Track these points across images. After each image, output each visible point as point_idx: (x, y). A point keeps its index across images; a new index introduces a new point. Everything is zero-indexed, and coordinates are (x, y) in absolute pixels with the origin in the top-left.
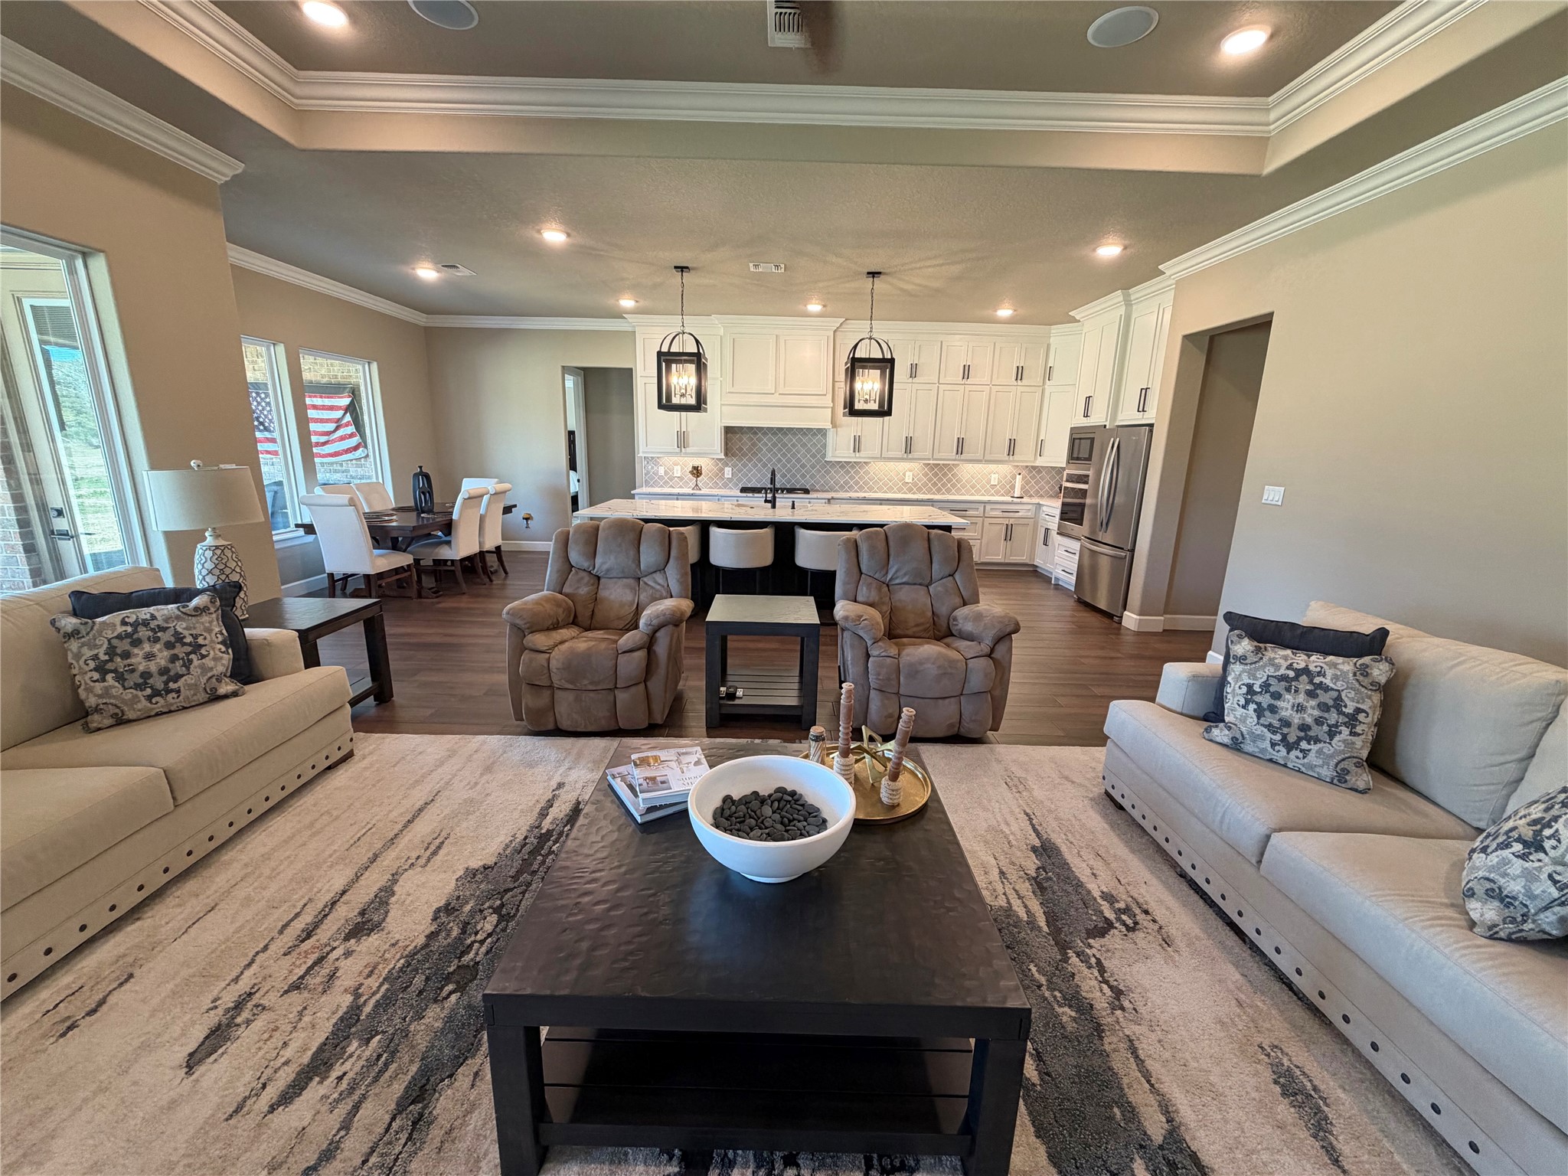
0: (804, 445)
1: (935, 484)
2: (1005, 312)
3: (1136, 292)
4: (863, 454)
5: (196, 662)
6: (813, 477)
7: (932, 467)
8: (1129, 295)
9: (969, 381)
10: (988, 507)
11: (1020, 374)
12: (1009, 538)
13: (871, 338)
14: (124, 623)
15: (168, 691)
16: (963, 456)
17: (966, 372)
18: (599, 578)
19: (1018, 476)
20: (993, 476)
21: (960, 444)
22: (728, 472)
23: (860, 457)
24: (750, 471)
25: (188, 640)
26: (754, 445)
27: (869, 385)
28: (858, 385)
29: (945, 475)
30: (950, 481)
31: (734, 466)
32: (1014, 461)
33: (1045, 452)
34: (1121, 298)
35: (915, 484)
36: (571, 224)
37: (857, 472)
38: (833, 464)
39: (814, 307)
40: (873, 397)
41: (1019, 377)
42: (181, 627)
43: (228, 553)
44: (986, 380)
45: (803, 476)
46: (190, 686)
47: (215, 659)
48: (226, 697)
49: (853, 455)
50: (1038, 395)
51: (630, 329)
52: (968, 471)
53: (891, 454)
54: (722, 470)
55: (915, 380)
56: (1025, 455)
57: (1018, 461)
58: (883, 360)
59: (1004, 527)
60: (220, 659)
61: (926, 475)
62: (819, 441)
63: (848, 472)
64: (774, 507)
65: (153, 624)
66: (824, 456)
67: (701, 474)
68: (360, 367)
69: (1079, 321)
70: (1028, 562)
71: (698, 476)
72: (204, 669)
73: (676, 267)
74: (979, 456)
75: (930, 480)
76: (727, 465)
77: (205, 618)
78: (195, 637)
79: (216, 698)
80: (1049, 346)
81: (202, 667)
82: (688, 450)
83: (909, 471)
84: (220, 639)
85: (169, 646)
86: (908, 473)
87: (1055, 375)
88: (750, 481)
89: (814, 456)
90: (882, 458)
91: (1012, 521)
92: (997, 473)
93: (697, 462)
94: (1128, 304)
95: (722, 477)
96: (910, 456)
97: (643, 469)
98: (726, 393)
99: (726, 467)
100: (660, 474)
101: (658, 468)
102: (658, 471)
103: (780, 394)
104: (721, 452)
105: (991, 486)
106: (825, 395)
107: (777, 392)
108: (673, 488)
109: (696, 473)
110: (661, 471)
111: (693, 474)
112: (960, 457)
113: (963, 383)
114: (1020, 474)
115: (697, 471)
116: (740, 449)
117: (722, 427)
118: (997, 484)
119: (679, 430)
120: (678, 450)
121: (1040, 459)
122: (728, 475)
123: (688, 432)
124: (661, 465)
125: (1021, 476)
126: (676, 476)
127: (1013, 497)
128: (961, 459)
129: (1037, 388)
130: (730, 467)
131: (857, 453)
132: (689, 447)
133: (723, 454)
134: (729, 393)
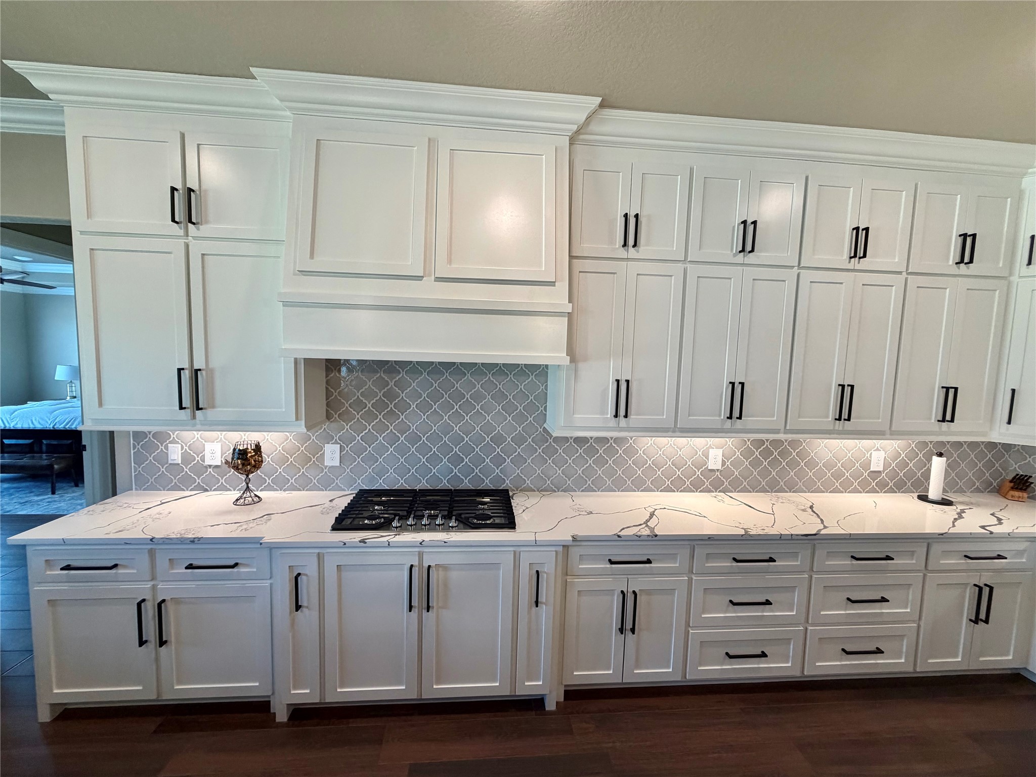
0: (500, 396)
4: (634, 419)
6: (518, 462)
9: (867, 263)
11: (968, 251)
12: (982, 616)
17: (861, 244)
19: (935, 459)
20: (875, 454)
22: (332, 454)
23: (628, 429)
24: (382, 449)
26: (389, 396)
31: (344, 442)
44: (896, 261)
45: (498, 461)
49: (613, 423)
50: (999, 296)
53: (697, 421)
54: (317, 452)
55: (751, 258)
56: (972, 423)
59: (972, 594)
62: (530, 388)
67: (258, 465)
71: (249, 471)
74: (881, 422)
76: (329, 439)
82: (210, 414)
88: (380, 471)
89: (520, 420)
90: (676, 429)
91: (985, 578)
93: (246, 439)
95: (318, 467)
96: (739, 424)
97: (132, 452)
98: (294, 274)
99: (328, 443)
100: (170, 462)
101: (167, 448)
102: (167, 454)
103: (439, 279)
104: (297, 419)
105: (871, 474)
106: (552, 284)
107: (430, 275)
108: (206, 490)
109: (243, 465)
110: (175, 454)
111: (236, 468)
112: (843, 427)
113: (851, 266)
114: (940, 455)
115: (247, 459)
116: (359, 405)
117: (296, 360)
118: (881, 469)
119: (186, 365)
120: (184, 415)
121: (1007, 429)
122: (328, 462)
123: (211, 372)
124: (173, 442)
125: (943, 460)
126: (210, 466)
127: (924, 498)
128: (845, 429)
129: (996, 281)
130: (336, 443)
131: (623, 422)
132: (213, 407)
133: (303, 422)
134: (304, 273)
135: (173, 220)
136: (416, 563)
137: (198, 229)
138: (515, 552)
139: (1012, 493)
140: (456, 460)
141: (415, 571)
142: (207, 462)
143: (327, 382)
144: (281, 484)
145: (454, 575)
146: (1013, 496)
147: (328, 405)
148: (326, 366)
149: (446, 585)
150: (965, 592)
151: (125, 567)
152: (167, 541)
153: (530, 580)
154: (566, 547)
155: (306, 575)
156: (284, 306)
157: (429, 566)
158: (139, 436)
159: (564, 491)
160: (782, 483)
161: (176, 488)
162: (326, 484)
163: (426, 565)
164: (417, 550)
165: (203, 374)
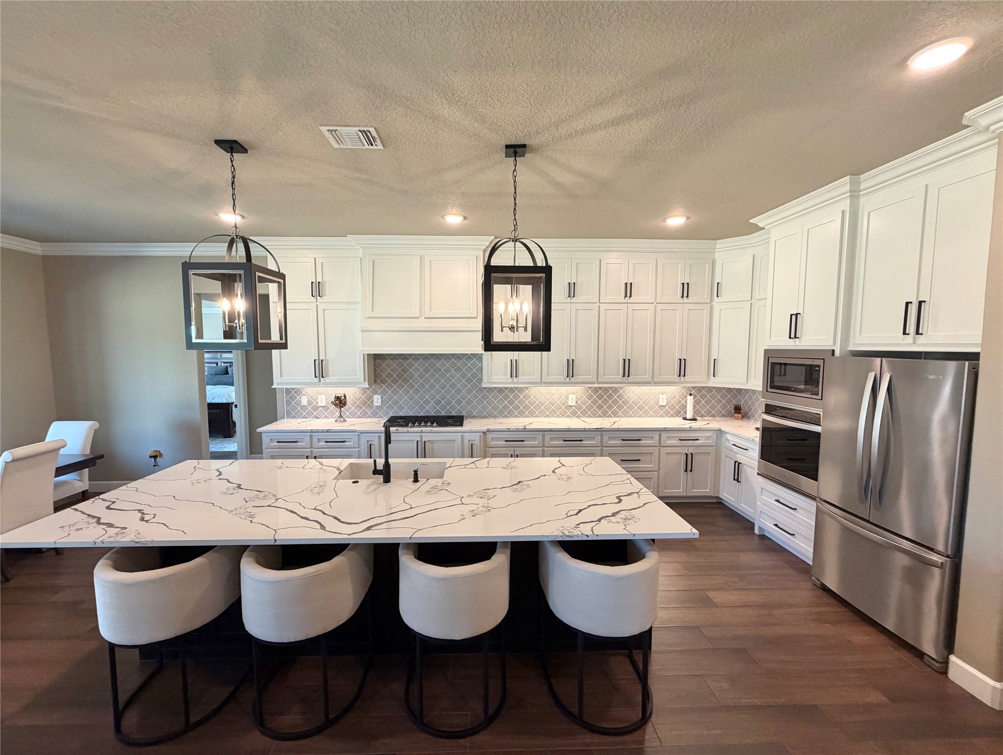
0: (459, 370)
1: (600, 407)
2: (676, 221)
3: (868, 180)
4: (521, 378)
6: (469, 403)
7: (596, 390)
8: (859, 183)
9: (632, 300)
10: (664, 435)
11: (685, 291)
12: (689, 468)
13: (515, 241)
16: (631, 379)
17: (628, 290)
19: (689, 397)
20: (661, 396)
21: (627, 368)
22: (377, 400)
23: (518, 383)
24: (401, 397)
26: (404, 371)
27: (514, 305)
29: (610, 396)
30: (615, 402)
31: (383, 394)
32: (682, 383)
33: (719, 372)
34: (847, 188)
35: (578, 407)
37: (516, 397)
38: (491, 390)
39: (454, 219)
40: (522, 323)
41: (685, 294)
44: (650, 298)
45: (459, 402)
49: (510, 380)
50: (706, 313)
52: (633, 392)
53: (552, 378)
54: (370, 398)
55: (574, 300)
56: (697, 377)
57: (688, 382)
58: (535, 269)
59: (684, 457)
61: (590, 397)
62: (474, 365)
63: (507, 397)
66: (480, 380)
67: (345, 404)
69: (764, 228)
70: (711, 494)
71: (341, 407)
73: (218, 142)
74: (647, 377)
75: (594, 402)
76: (376, 393)
80: (714, 262)
82: (327, 380)
83: (573, 394)
86: (570, 396)
87: (723, 291)
88: (401, 408)
89: (469, 381)
90: (542, 383)
91: (691, 450)
92: (665, 394)
93: (340, 392)
94: (855, 194)
95: (371, 406)
96: (573, 380)
97: (285, 400)
98: (365, 318)
99: (375, 395)
100: (302, 404)
101: (300, 398)
102: (301, 401)
103: (425, 318)
104: (364, 381)
105: (660, 407)
106: (476, 318)
107: (422, 316)
108: (318, 418)
109: (339, 403)
110: (304, 401)
111: (336, 405)
112: (627, 380)
113: (626, 301)
114: (691, 395)
115: (341, 401)
116: (389, 376)
117: (363, 354)
118: (665, 404)
119: (317, 358)
120: (316, 380)
121: (714, 380)
122: (375, 404)
123: (327, 361)
124: (304, 395)
125: (692, 397)
126: (320, 406)
127: (685, 419)
128: (628, 381)
129: (705, 305)
130: (379, 394)
131: (515, 380)
132: (328, 376)
133: (367, 382)
134: (369, 317)
135: (312, 296)
136: (419, 440)
137: (322, 299)
138: (462, 435)
139: (735, 415)
140: (438, 402)
141: (419, 443)
142: (319, 405)
143: (375, 365)
144: (353, 416)
145: (436, 445)
146: (735, 417)
147: (375, 376)
148: (374, 357)
149: (432, 449)
150: (681, 457)
151: (300, 442)
152: (317, 431)
153: (469, 447)
154: (484, 433)
155: (374, 445)
156: (362, 332)
157: (425, 442)
158: (288, 391)
159: (493, 417)
160: (610, 413)
161: (305, 417)
162: (374, 415)
163: (424, 440)
164: (420, 434)
165: (324, 362)
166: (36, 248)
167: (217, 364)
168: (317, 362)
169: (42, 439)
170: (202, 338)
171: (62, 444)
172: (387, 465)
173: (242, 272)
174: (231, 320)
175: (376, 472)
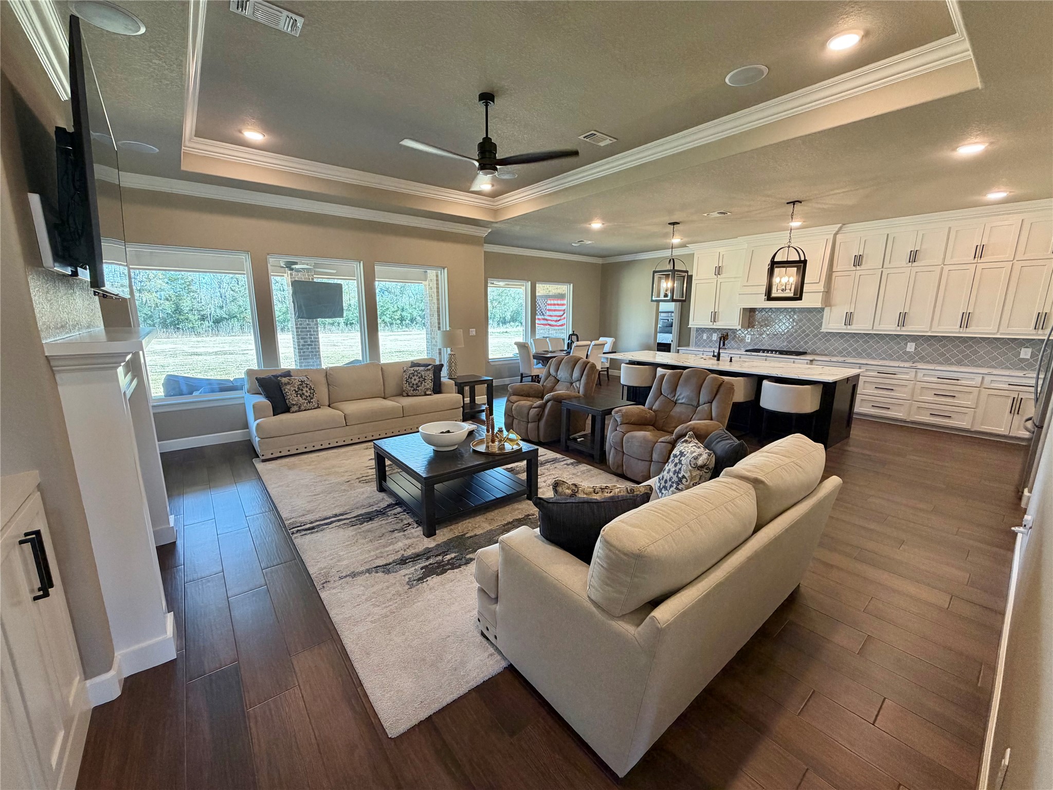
1: (942, 355)
4: (853, 327)
5: (423, 384)
12: (1016, 411)
13: (789, 247)
14: (413, 370)
15: (417, 390)
16: (969, 330)
18: (559, 381)
20: (1024, 349)
21: (966, 320)
22: (748, 338)
23: (851, 329)
25: (424, 377)
27: (786, 279)
28: (776, 280)
31: (752, 334)
35: (918, 354)
36: (604, 219)
38: (830, 334)
42: (423, 373)
43: (453, 356)
44: (937, 261)
46: (421, 390)
47: (428, 384)
48: (428, 395)
49: (844, 327)
51: (692, 252)
55: (915, 264)
58: (798, 261)
60: (429, 384)
64: (718, 360)
65: (418, 371)
68: (566, 286)
72: (425, 386)
73: (669, 224)
77: (428, 372)
78: (425, 376)
79: (426, 395)
81: (424, 385)
84: (431, 378)
85: (419, 378)
86: (910, 344)
91: (1021, 395)
92: (1030, 347)
96: (904, 329)
98: (742, 287)
100: (704, 338)
104: (739, 325)
112: (965, 330)
113: (975, 262)
117: (741, 308)
123: (719, 312)
128: (967, 332)
134: (745, 286)
135: (715, 275)
142: (713, 339)
144: (732, 347)
148: (749, 310)
150: (1008, 400)
156: (739, 295)
161: (704, 346)
164: (765, 358)
165: (717, 313)
166: (600, 261)
167: (668, 320)
168: (713, 313)
169: (598, 340)
170: (659, 297)
171: (606, 342)
172: (719, 354)
173: (670, 273)
174: (666, 291)
175: (714, 356)
